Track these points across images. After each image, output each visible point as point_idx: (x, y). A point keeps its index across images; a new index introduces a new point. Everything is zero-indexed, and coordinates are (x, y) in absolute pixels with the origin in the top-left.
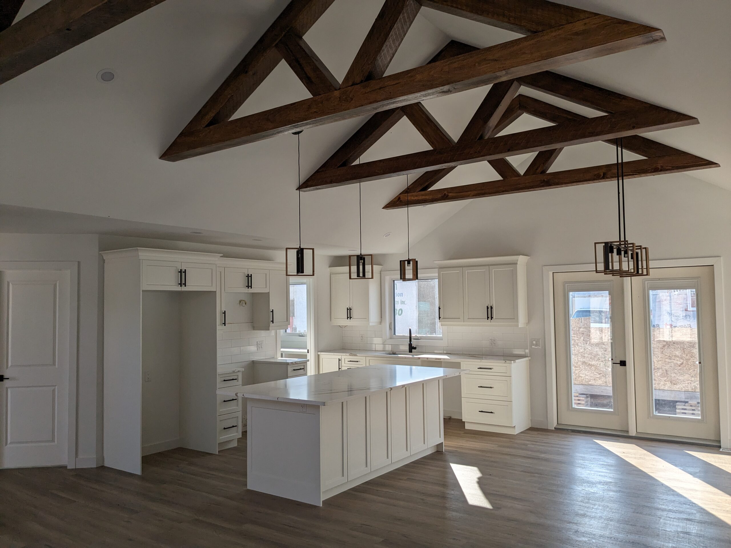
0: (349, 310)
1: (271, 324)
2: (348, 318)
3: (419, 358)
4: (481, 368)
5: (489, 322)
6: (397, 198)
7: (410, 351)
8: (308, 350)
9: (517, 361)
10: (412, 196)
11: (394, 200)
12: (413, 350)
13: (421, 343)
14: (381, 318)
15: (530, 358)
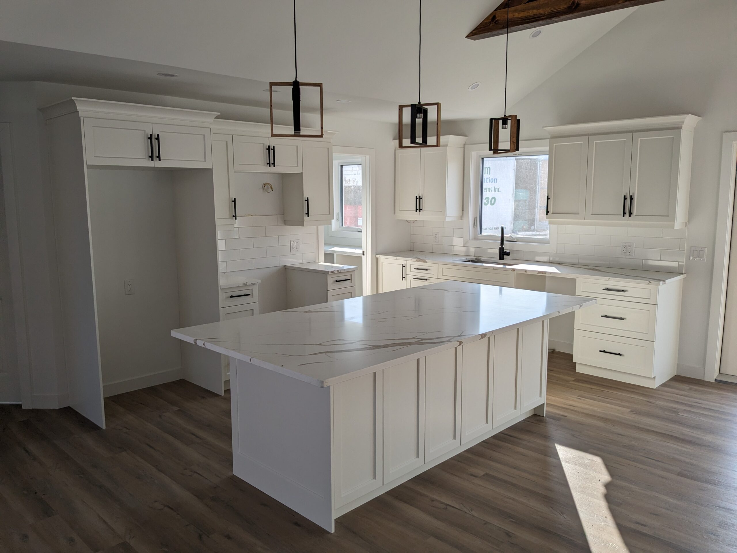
0: (419, 199)
1: (306, 217)
2: (416, 210)
3: (514, 270)
4: (607, 289)
5: (625, 221)
6: (491, 18)
7: (501, 258)
8: (363, 252)
9: (668, 281)
10: (516, 11)
11: (486, 21)
12: (505, 257)
13: (517, 246)
14: (463, 210)
15: (685, 276)
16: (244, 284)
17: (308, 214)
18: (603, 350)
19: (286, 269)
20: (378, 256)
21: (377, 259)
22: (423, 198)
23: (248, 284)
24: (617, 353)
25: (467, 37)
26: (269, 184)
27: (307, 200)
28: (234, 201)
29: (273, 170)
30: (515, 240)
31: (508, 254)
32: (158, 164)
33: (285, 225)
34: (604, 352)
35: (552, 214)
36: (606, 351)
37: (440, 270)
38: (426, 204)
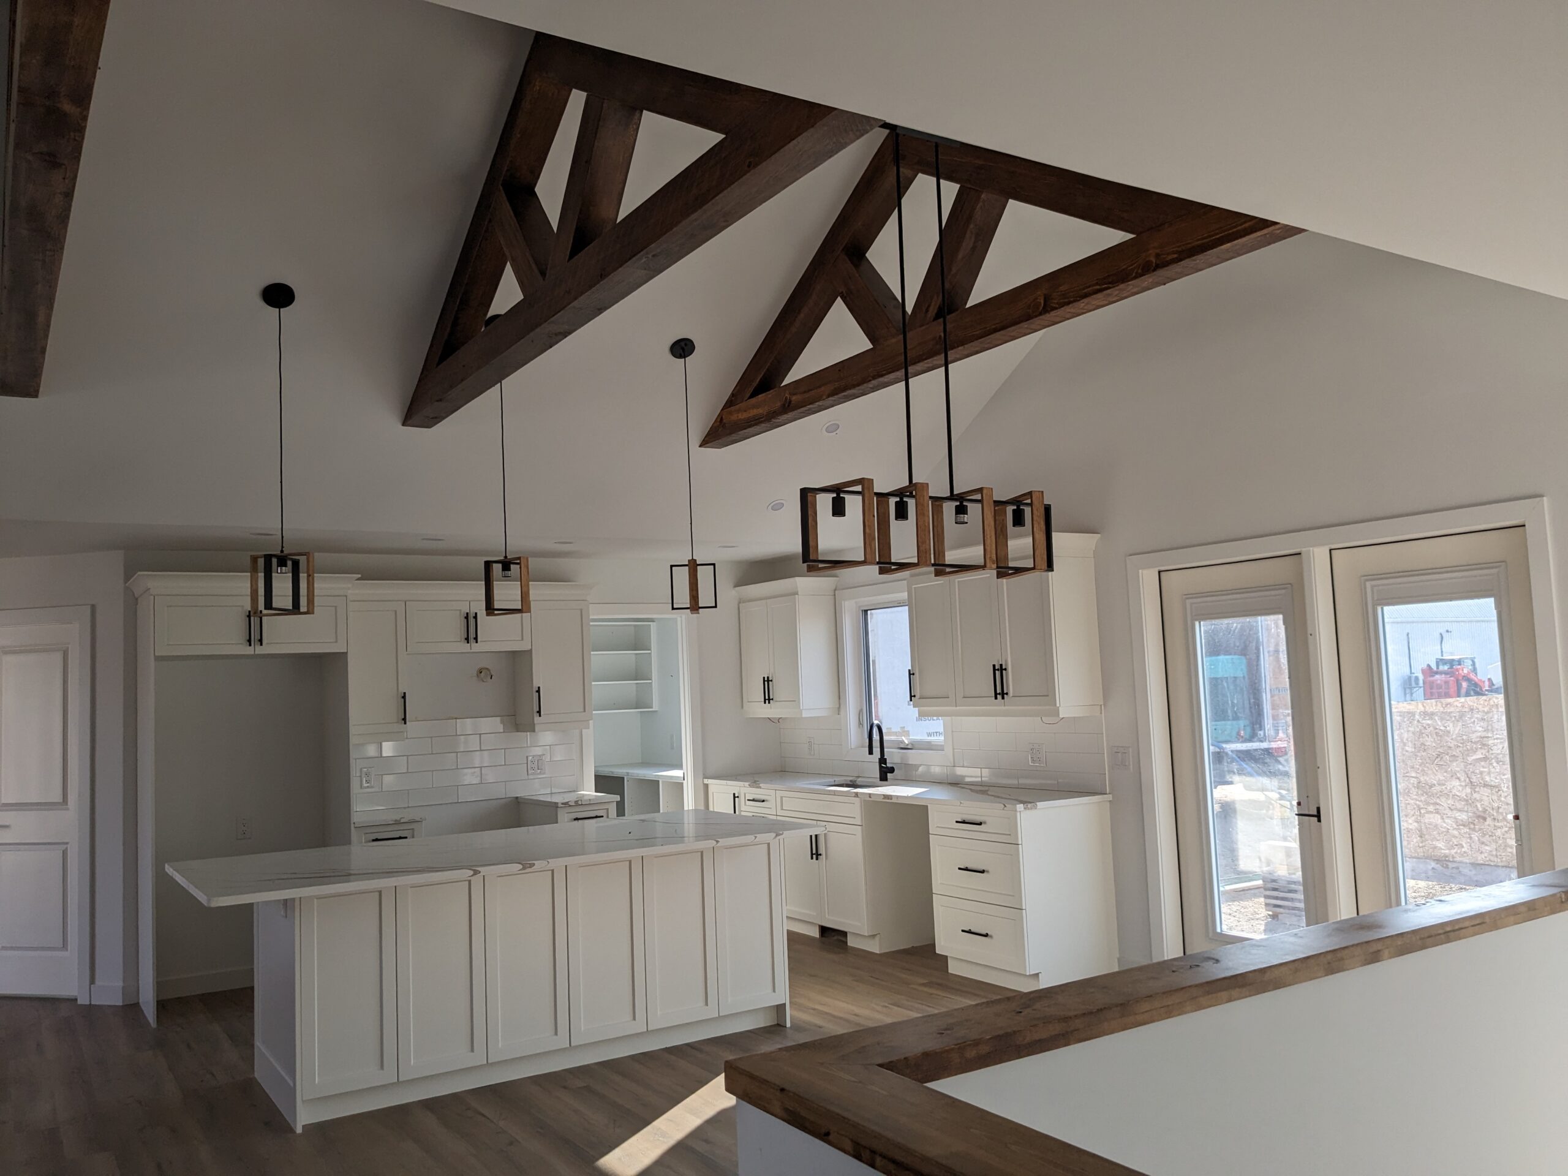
0: (767, 681)
1: (537, 719)
2: (765, 700)
5: (999, 705)
6: (719, 420)
8: (684, 774)
9: (1040, 805)
10: (739, 411)
11: (715, 425)
12: (888, 776)
13: (913, 757)
14: (840, 699)
15: (1109, 797)
16: (396, 820)
17: (539, 712)
18: (967, 929)
19: (517, 800)
20: (706, 781)
21: (706, 786)
22: (774, 680)
23: (402, 821)
24: (984, 932)
25: (700, 446)
26: (487, 669)
27: (538, 691)
28: (404, 697)
29: (476, 647)
30: (909, 747)
31: (892, 770)
32: (260, 650)
33: (518, 732)
34: (970, 932)
35: (920, 698)
36: (973, 930)
37: (779, 800)
38: (777, 691)
